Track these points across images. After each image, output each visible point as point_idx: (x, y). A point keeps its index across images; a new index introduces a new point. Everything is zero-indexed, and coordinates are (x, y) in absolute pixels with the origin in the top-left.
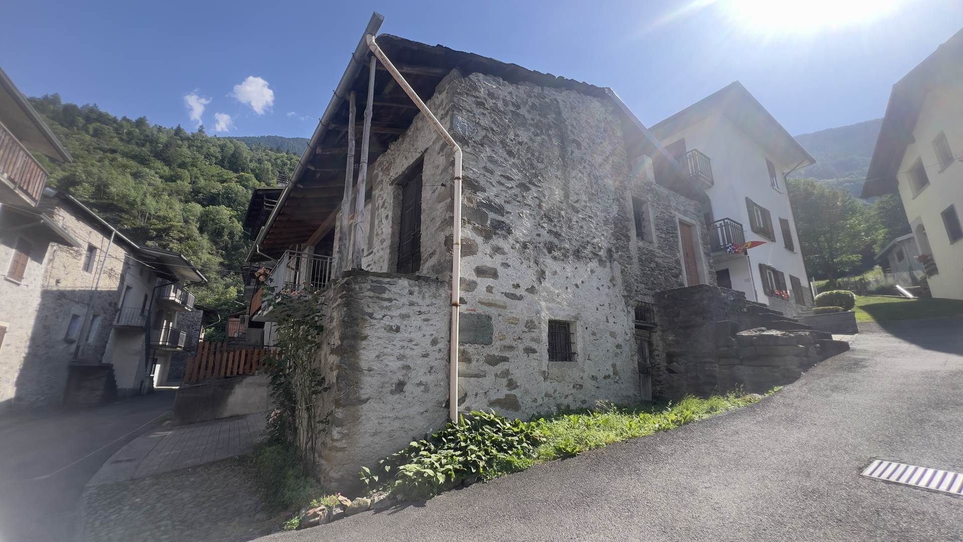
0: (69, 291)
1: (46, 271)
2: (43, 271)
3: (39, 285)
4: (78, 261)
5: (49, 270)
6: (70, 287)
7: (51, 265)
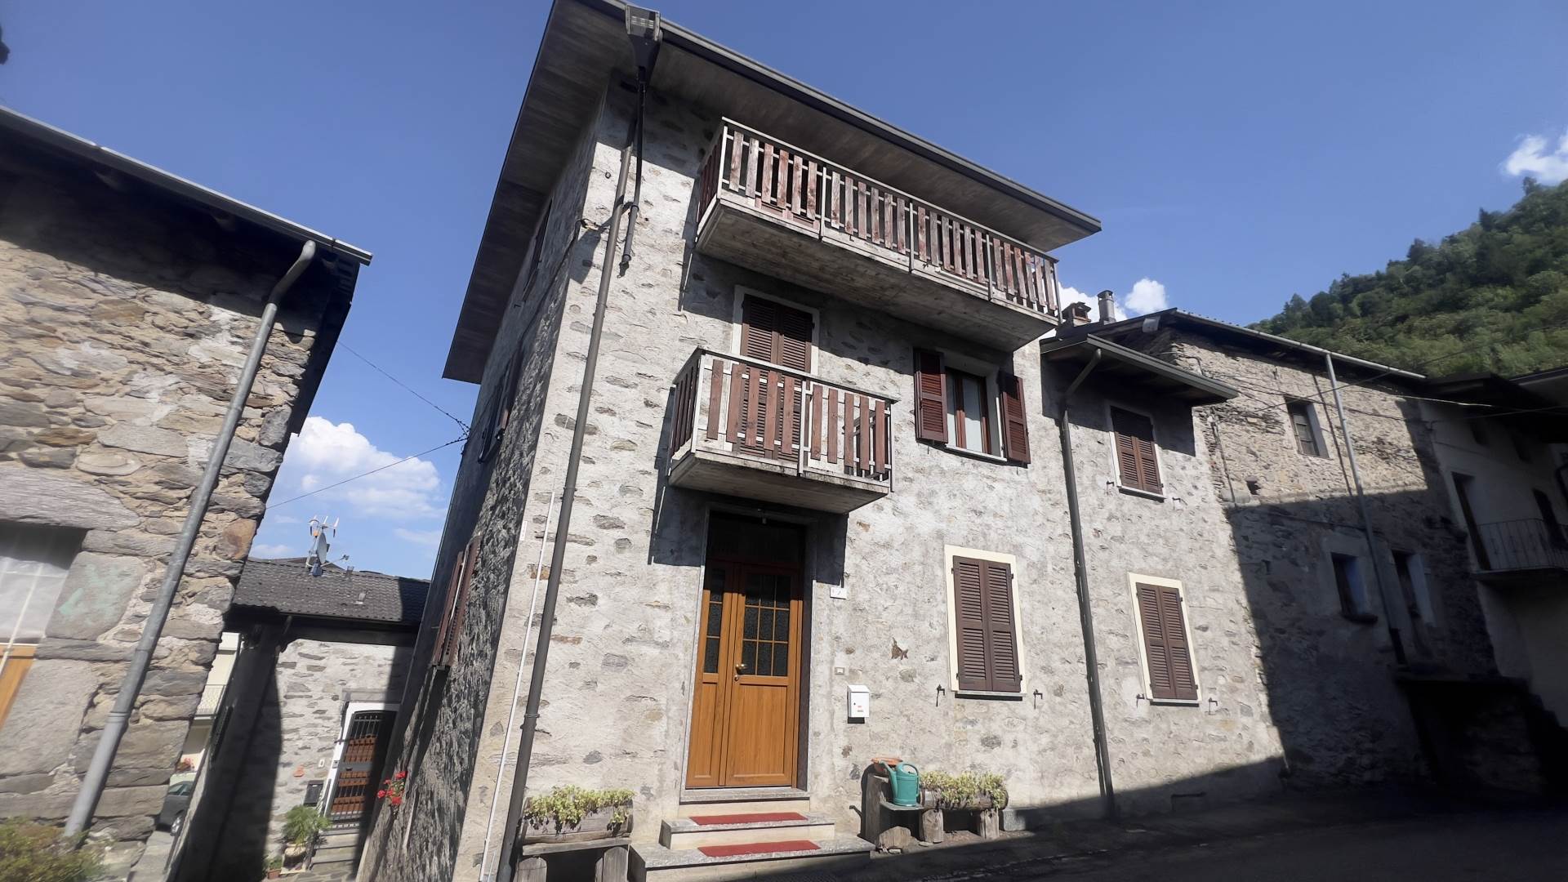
0: (1291, 504)
1: (1214, 467)
2: (1206, 468)
3: (1212, 496)
4: (1277, 437)
5: (1220, 465)
6: (1289, 495)
7: (1218, 453)
